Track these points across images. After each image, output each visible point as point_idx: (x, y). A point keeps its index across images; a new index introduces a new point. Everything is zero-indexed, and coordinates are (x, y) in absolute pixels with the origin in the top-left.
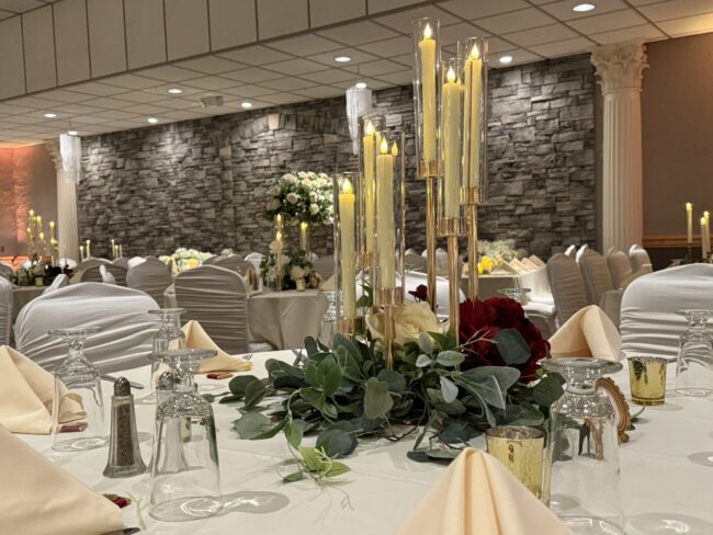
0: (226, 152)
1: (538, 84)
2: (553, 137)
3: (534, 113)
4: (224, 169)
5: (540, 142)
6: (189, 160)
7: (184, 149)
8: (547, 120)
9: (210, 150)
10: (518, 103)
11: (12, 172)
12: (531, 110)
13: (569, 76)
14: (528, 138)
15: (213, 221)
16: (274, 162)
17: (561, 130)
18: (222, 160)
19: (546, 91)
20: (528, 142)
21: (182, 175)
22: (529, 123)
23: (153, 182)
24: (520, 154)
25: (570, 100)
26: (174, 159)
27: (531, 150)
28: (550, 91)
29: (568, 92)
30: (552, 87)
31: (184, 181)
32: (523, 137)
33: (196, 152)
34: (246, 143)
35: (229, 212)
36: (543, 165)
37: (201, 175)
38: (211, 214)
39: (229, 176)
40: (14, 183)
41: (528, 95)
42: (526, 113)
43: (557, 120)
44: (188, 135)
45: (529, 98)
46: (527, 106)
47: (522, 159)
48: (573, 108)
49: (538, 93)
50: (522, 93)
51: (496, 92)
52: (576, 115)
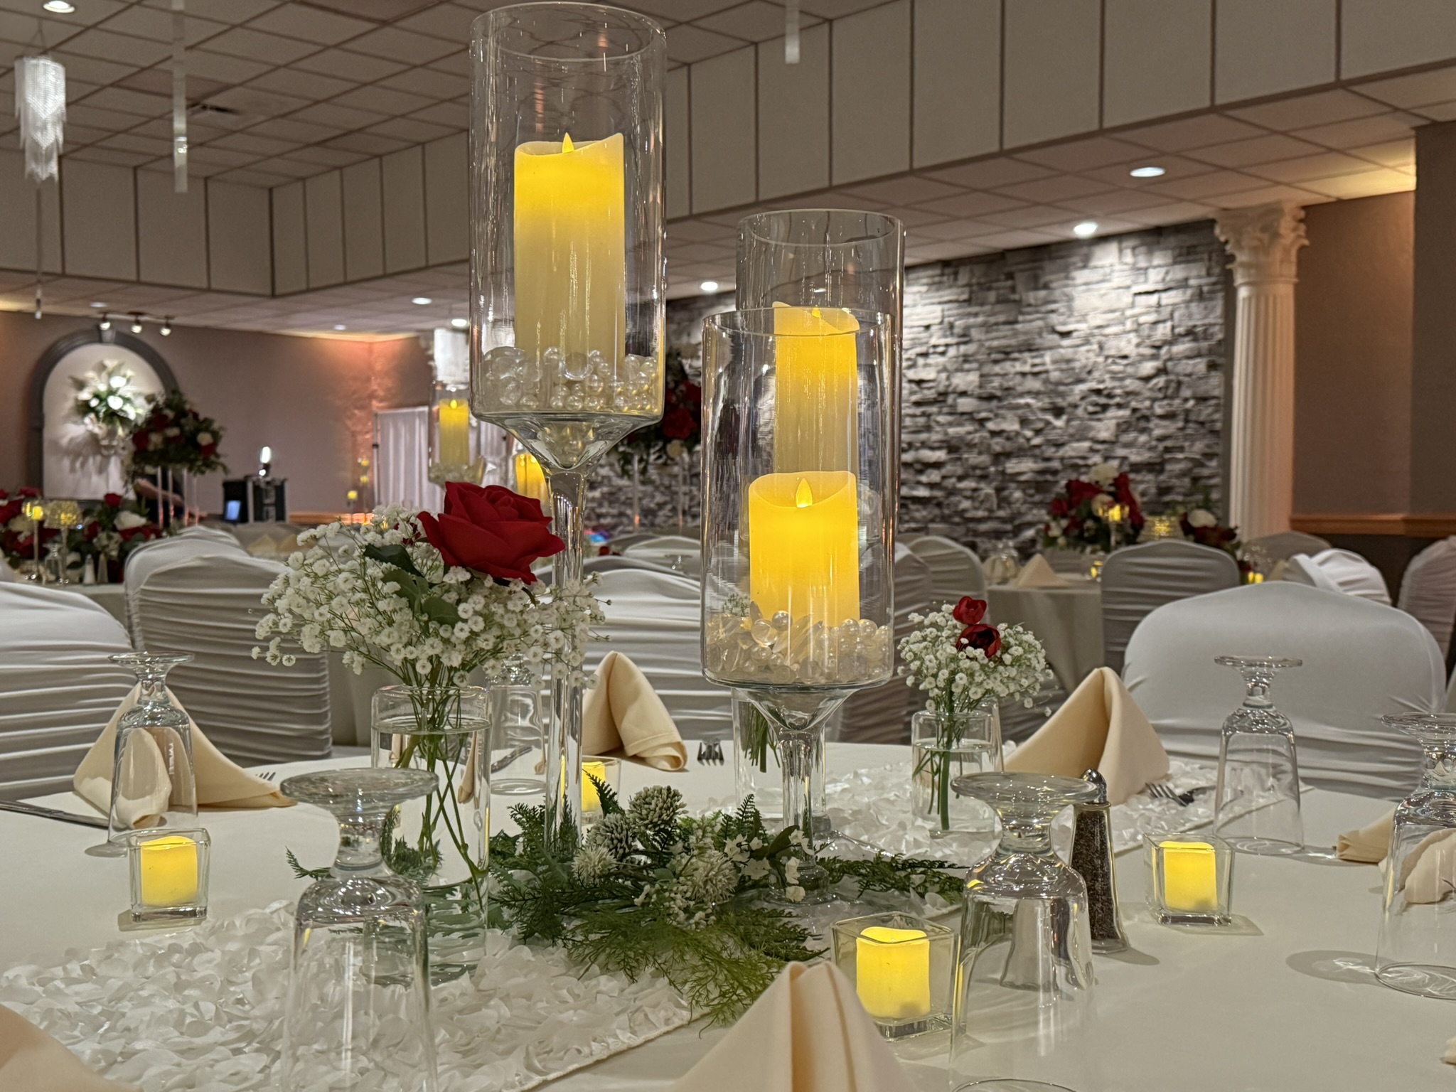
1: (1142, 264)
2: (1164, 350)
3: (1136, 311)
5: (1143, 358)
8: (1156, 323)
10: (1114, 294)
11: (368, 380)
12: (1133, 305)
13: (1188, 254)
14: (1125, 352)
17: (1174, 339)
19: (1154, 278)
20: (1125, 357)
22: (1129, 325)
24: (1115, 376)
25: (1189, 292)
27: (1130, 370)
28: (1160, 277)
29: (1186, 279)
30: (1163, 270)
32: (1119, 349)
36: (1148, 394)
40: (372, 396)
41: (1128, 282)
42: (1123, 311)
43: (1169, 324)
45: (1128, 287)
46: (1127, 298)
47: (1116, 384)
48: (1193, 305)
49: (1142, 278)
50: (1120, 278)
51: (1081, 276)
52: (1198, 316)
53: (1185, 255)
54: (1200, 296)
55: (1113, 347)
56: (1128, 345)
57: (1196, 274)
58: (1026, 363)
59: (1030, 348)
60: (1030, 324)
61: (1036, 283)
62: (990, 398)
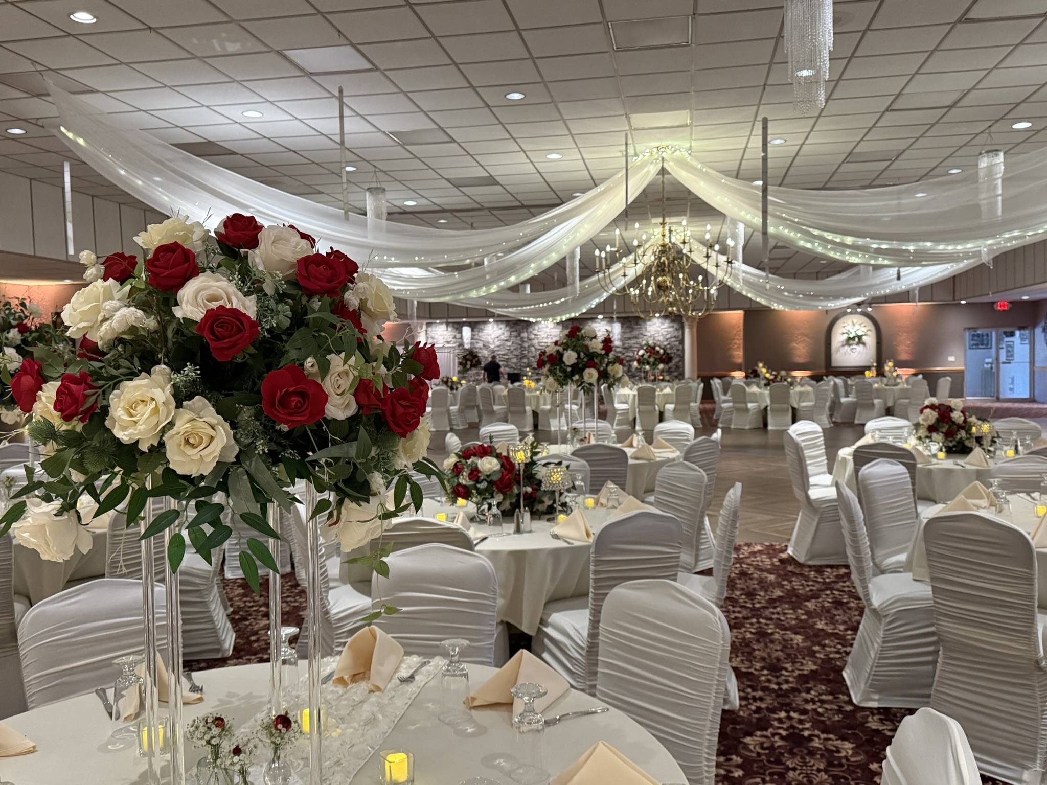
0: (525, 335)
4: (523, 342)
6: (502, 337)
7: (499, 332)
9: (514, 334)
10: (657, 328)
14: (659, 340)
15: (516, 364)
16: (549, 340)
17: (671, 338)
18: (522, 338)
21: (498, 343)
22: (661, 334)
23: (480, 345)
25: (674, 328)
26: (493, 336)
29: (673, 326)
31: (498, 346)
33: (507, 334)
34: (535, 332)
35: (525, 360)
37: (509, 344)
38: (515, 360)
39: (526, 345)
41: (660, 326)
42: (659, 331)
43: (670, 335)
44: (502, 326)
46: (660, 329)
48: (675, 331)
50: (658, 324)
51: (648, 323)
52: (676, 334)
53: (673, 321)
54: (677, 329)
55: (657, 339)
56: (661, 338)
57: (676, 325)
58: (634, 341)
59: (636, 337)
60: (635, 333)
61: (637, 324)
62: (625, 348)
